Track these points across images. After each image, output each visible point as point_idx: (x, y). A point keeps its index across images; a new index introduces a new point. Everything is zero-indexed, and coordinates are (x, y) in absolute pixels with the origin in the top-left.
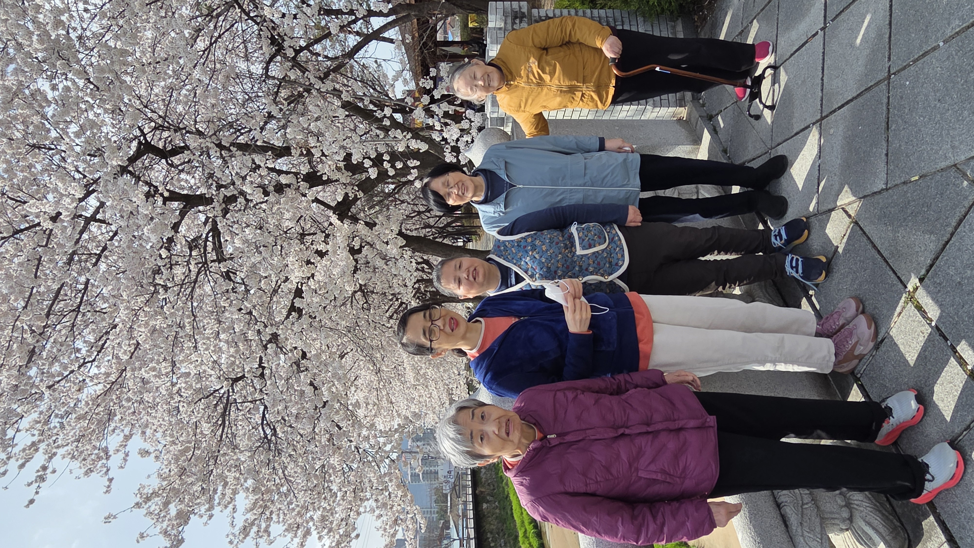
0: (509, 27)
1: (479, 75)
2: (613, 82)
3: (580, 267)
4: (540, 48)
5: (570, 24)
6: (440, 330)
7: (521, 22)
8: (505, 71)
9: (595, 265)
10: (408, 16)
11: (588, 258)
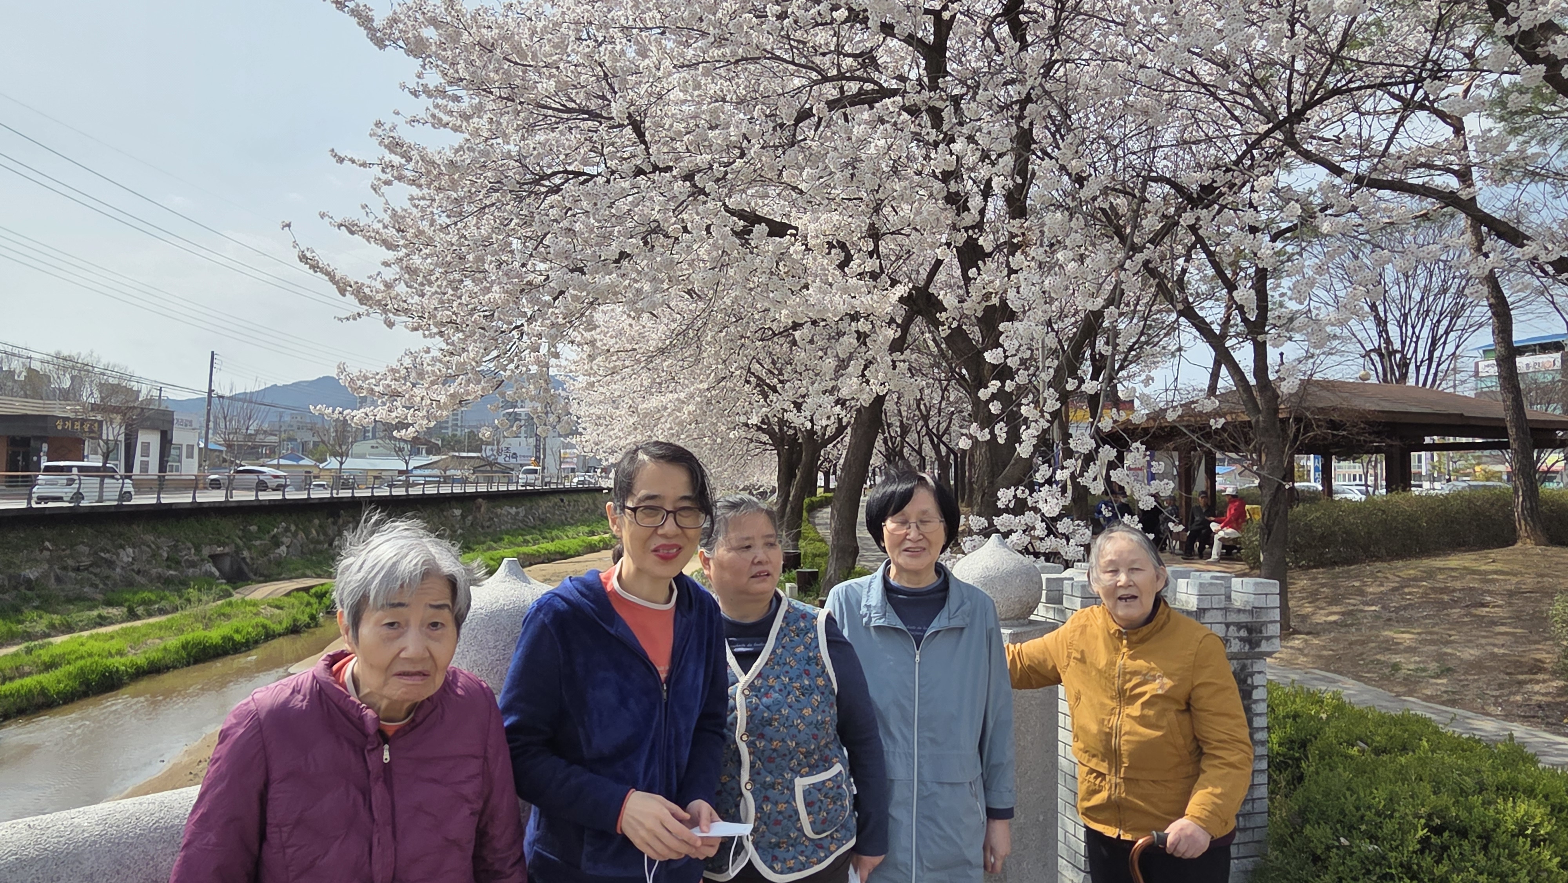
0: (1233, 618)
1: (1137, 578)
2: (1128, 837)
3: (772, 786)
4: (1190, 698)
5: (1233, 759)
6: (657, 528)
7: (1241, 639)
8: (1145, 630)
9: (774, 815)
10: (1256, 409)
11: (787, 802)
